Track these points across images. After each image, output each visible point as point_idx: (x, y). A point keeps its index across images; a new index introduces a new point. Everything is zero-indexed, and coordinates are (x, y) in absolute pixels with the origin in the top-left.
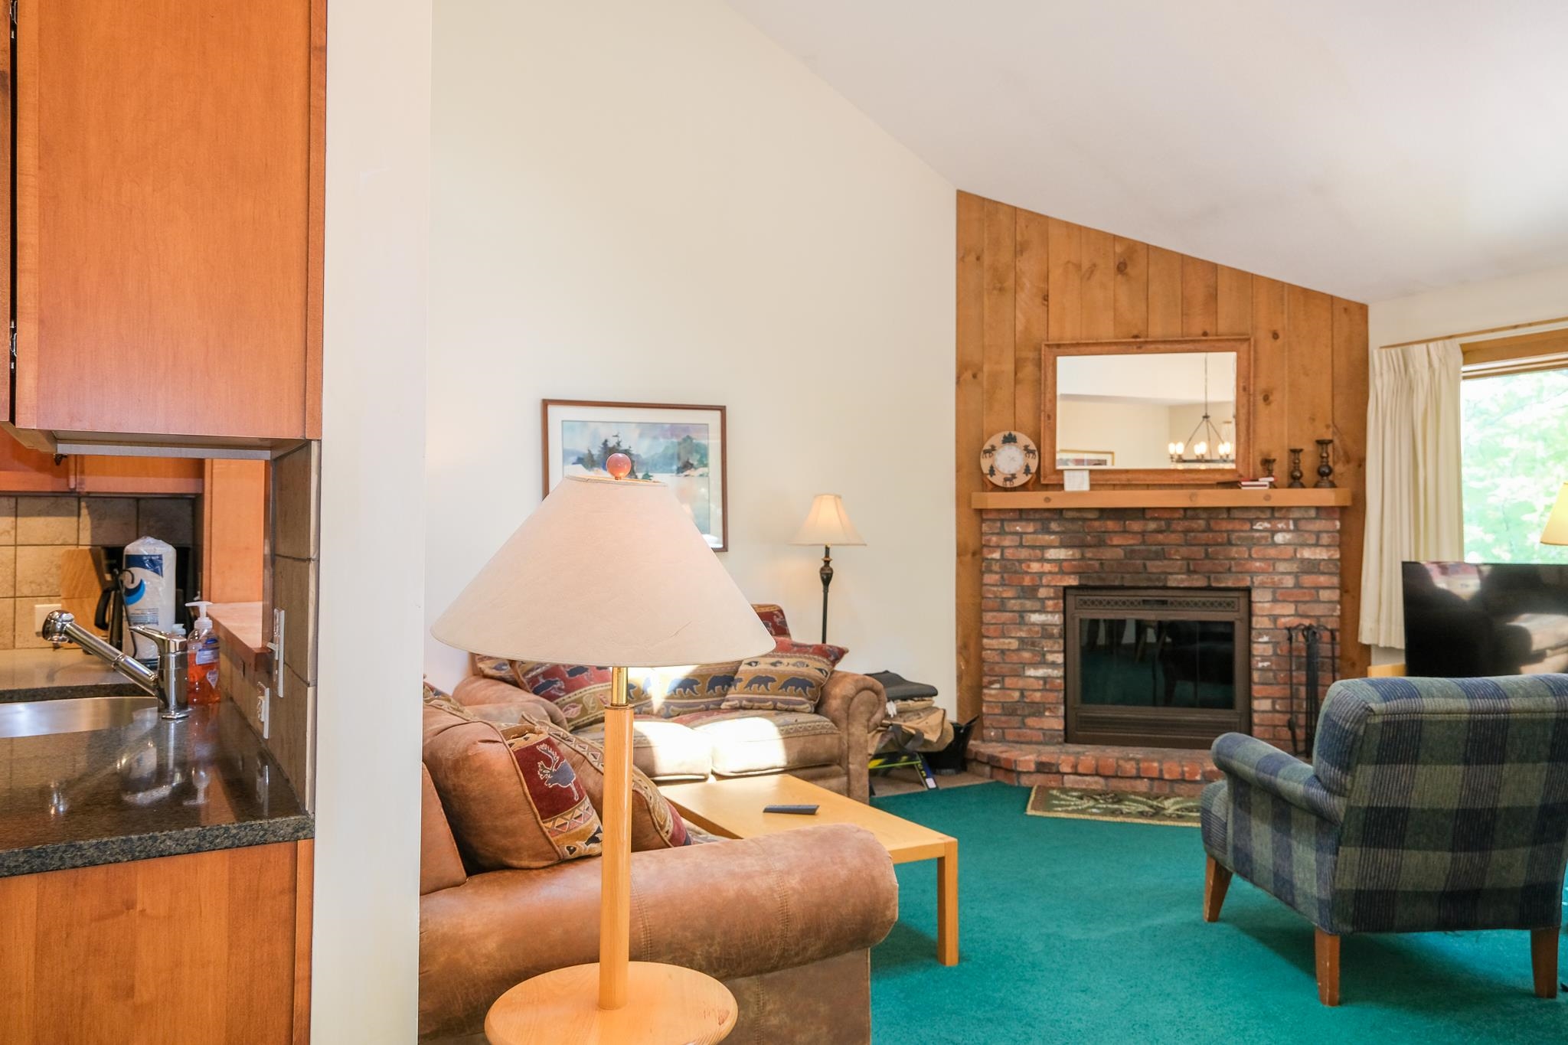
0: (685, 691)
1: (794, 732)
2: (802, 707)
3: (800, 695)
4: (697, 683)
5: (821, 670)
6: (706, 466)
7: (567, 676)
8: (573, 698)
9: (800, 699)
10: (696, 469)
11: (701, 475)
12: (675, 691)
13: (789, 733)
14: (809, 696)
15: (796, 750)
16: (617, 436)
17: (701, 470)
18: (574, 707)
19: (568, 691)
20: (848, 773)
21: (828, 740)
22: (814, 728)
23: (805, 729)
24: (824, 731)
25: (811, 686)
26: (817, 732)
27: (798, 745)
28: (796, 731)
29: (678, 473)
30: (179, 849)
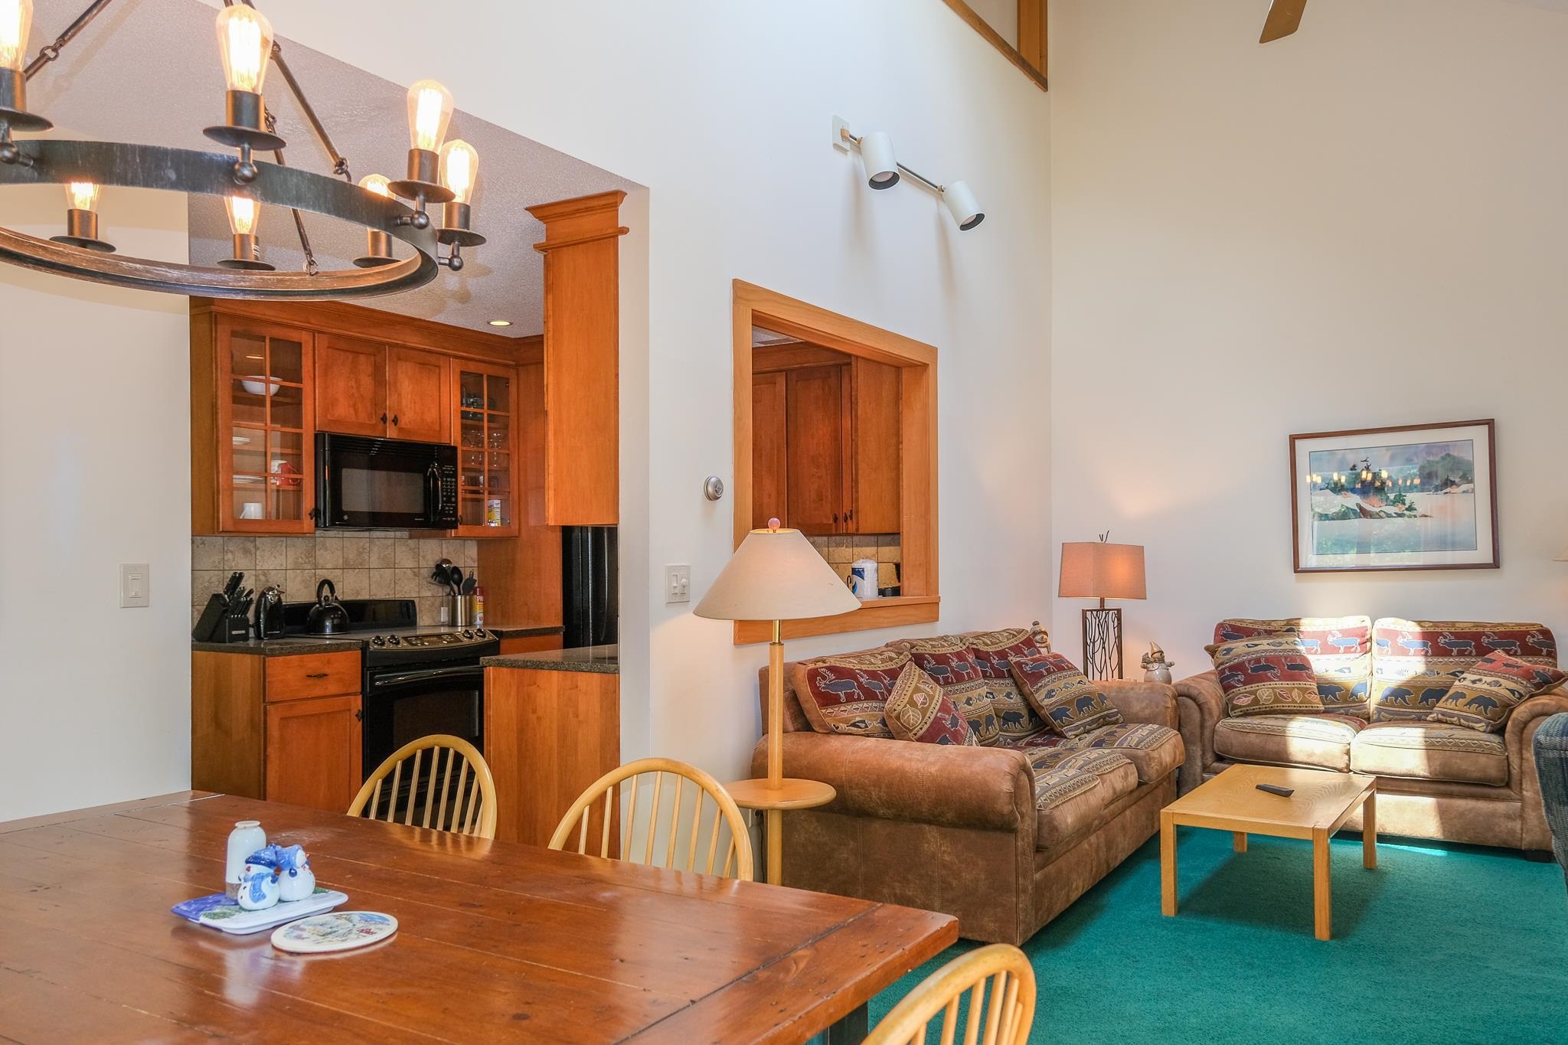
0: (1396, 701)
1: (1441, 745)
2: (1477, 726)
3: (1479, 714)
4: (1409, 693)
5: (1512, 691)
6: (1471, 481)
7: (1250, 671)
8: (1247, 690)
9: (1479, 717)
10: (1458, 486)
11: (1464, 492)
12: (1386, 698)
13: (1435, 745)
14: (1489, 715)
15: (1437, 763)
16: (1365, 461)
17: (1464, 487)
18: (1245, 697)
19: (1245, 683)
20: (1522, 799)
21: (1483, 760)
22: (1468, 745)
23: (1456, 745)
24: (1479, 750)
25: (1495, 705)
26: (1470, 749)
27: (1439, 757)
28: (1444, 744)
29: (1436, 491)
30: (586, 670)
